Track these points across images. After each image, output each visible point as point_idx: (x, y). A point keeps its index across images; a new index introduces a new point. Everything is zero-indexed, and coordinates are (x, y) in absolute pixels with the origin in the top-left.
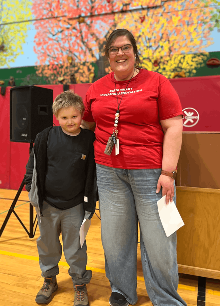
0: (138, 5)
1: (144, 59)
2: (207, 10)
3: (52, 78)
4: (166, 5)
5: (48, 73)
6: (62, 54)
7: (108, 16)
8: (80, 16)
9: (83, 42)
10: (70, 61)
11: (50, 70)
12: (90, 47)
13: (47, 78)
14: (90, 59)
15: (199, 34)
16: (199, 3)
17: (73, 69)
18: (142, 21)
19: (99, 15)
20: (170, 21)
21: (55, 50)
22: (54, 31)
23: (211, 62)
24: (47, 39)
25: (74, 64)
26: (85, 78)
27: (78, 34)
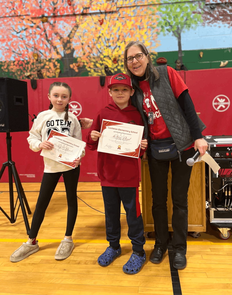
0: (96, 9)
1: (105, 57)
2: (154, 17)
3: (19, 73)
4: (120, 11)
5: (14, 68)
6: (28, 51)
7: (70, 17)
8: (43, 16)
9: (48, 41)
10: (36, 58)
11: (16, 66)
12: (54, 45)
13: (14, 73)
14: (55, 56)
15: (149, 37)
16: (147, 11)
17: (39, 65)
18: (101, 24)
19: (62, 16)
20: (124, 25)
21: (20, 47)
22: (18, 29)
23: (160, 60)
24: (11, 36)
25: (41, 61)
26: (52, 74)
27: (42, 32)
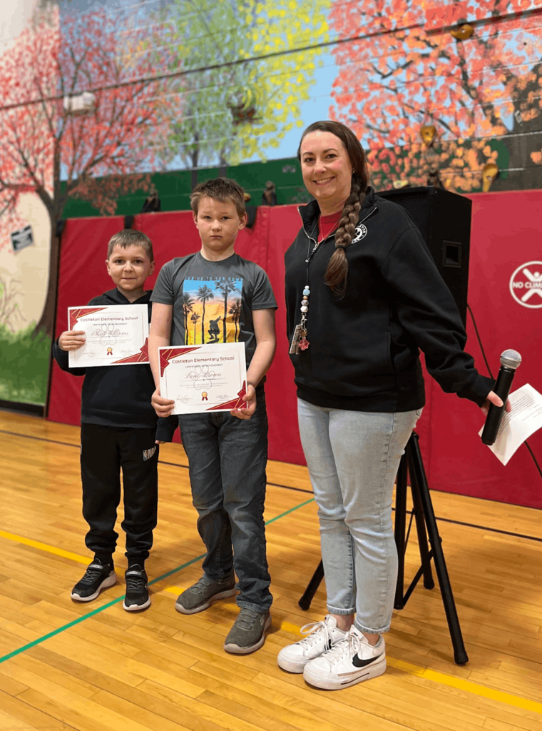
3: (377, 181)
6: (406, 123)
8: (462, 23)
9: (468, 89)
10: (429, 139)
11: (372, 163)
14: (486, 131)
17: (436, 158)
19: (519, 15)
21: (387, 113)
24: (365, 87)
25: (441, 146)
26: (470, 182)
27: (453, 67)
